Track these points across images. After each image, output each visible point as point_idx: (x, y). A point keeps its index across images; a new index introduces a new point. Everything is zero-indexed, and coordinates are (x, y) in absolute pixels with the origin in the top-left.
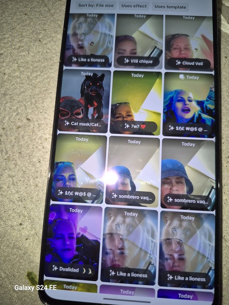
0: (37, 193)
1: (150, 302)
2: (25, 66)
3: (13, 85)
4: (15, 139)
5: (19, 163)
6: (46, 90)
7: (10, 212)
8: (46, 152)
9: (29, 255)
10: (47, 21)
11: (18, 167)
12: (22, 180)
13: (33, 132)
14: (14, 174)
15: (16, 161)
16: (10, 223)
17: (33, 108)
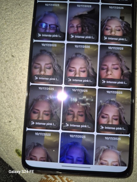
0: (19, 102)
1: (90, 168)
2: (10, 21)
4: (5, 69)
5: (7, 83)
6: (24, 37)
7: (3, 114)
8: (25, 77)
9: (16, 140)
11: (7, 87)
12: (10, 94)
13: (16, 64)
14: (4, 90)
15: (5, 82)
16: (3, 121)
17: (15, 49)
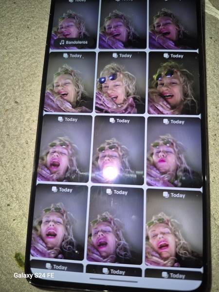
0: (24, 174)
2: (14, 51)
3: (2, 70)
4: (4, 121)
5: (7, 144)
6: (34, 74)
8: (34, 134)
9: (17, 236)
10: (35, 9)
11: (6, 149)
12: (10, 161)
13: (21, 114)
15: (4, 143)
17: (20, 91)
